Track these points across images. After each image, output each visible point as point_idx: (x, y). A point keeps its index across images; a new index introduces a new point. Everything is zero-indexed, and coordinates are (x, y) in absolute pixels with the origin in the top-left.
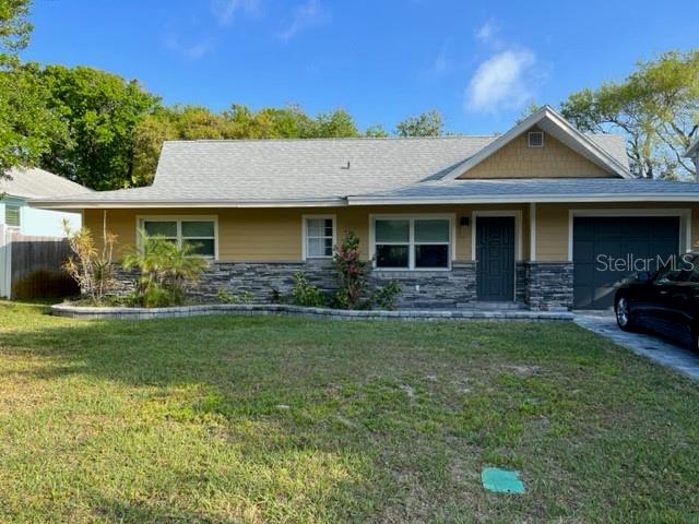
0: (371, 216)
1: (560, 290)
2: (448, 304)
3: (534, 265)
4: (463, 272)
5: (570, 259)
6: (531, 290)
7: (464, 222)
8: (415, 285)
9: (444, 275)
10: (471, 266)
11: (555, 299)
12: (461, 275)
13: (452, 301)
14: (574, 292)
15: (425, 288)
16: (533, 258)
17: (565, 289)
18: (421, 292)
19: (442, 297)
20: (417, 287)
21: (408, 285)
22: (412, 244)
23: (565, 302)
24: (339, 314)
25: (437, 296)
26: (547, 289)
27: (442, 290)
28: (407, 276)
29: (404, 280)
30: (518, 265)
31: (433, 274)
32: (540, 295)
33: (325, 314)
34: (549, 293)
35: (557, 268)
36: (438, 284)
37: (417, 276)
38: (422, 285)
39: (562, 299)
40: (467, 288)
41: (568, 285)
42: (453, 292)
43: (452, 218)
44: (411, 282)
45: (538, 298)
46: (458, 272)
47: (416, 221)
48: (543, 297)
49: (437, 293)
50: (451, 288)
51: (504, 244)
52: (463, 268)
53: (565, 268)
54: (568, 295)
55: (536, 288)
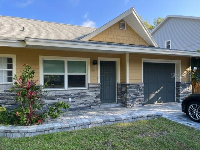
0: (40, 57)
1: (139, 96)
2: (87, 107)
3: (128, 85)
4: (94, 90)
5: (143, 82)
7: (94, 63)
8: (68, 98)
9: (84, 91)
10: (97, 86)
11: (137, 101)
13: (88, 105)
14: (144, 97)
15: (75, 99)
16: (128, 82)
17: (141, 96)
18: (72, 102)
19: (83, 103)
20: (70, 99)
21: (64, 98)
22: (66, 74)
23: (141, 102)
24: (19, 132)
25: (81, 104)
26: (134, 96)
27: (83, 100)
28: (63, 93)
29: (63, 96)
30: (118, 85)
31: (79, 91)
32: (131, 99)
33: (6, 132)
34: (135, 98)
35: (137, 86)
36: (81, 97)
37: (70, 93)
38: (72, 98)
39: (140, 101)
40: (96, 98)
41: (142, 94)
42: (89, 100)
43: (88, 60)
44: (66, 96)
45: (130, 101)
46: (91, 89)
47: (68, 61)
48: (132, 101)
49: (81, 102)
50: (88, 98)
51: (111, 75)
52: (94, 87)
53: (141, 86)
54: (142, 98)
55: (129, 96)
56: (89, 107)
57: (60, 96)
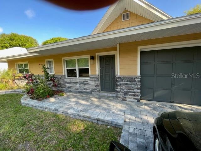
0: (63, 58)
1: (133, 91)
3: (119, 78)
4: (93, 79)
6: (118, 90)
7: (92, 58)
8: (77, 84)
9: (87, 80)
10: (96, 77)
11: (130, 95)
12: (93, 81)
13: (90, 91)
14: (141, 92)
15: (81, 85)
16: (118, 74)
17: (135, 90)
18: (79, 87)
22: (77, 68)
23: (136, 97)
25: (85, 89)
26: (126, 90)
27: (86, 86)
28: (75, 81)
31: (83, 80)
34: (127, 92)
35: (131, 80)
36: (85, 84)
37: (78, 81)
39: (134, 95)
40: (95, 86)
41: (137, 89)
42: (92, 87)
44: (76, 83)
45: (121, 94)
46: (92, 79)
47: (78, 59)
48: (124, 94)
49: (85, 88)
50: (90, 86)
51: (111, 67)
52: (93, 78)
53: (136, 79)
54: (137, 93)
55: (121, 89)
56: (90, 93)
57: (73, 82)
